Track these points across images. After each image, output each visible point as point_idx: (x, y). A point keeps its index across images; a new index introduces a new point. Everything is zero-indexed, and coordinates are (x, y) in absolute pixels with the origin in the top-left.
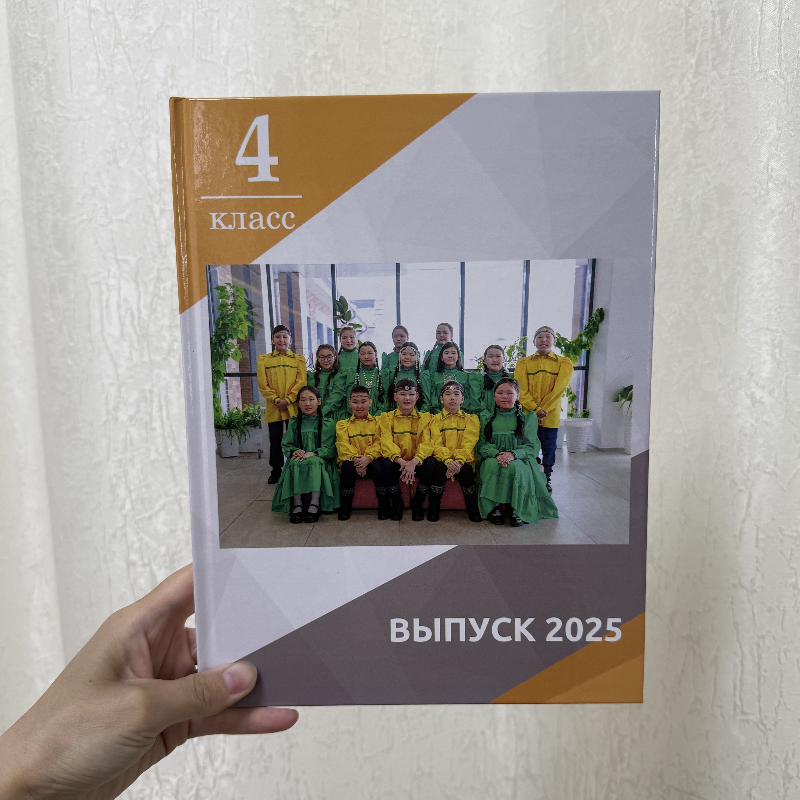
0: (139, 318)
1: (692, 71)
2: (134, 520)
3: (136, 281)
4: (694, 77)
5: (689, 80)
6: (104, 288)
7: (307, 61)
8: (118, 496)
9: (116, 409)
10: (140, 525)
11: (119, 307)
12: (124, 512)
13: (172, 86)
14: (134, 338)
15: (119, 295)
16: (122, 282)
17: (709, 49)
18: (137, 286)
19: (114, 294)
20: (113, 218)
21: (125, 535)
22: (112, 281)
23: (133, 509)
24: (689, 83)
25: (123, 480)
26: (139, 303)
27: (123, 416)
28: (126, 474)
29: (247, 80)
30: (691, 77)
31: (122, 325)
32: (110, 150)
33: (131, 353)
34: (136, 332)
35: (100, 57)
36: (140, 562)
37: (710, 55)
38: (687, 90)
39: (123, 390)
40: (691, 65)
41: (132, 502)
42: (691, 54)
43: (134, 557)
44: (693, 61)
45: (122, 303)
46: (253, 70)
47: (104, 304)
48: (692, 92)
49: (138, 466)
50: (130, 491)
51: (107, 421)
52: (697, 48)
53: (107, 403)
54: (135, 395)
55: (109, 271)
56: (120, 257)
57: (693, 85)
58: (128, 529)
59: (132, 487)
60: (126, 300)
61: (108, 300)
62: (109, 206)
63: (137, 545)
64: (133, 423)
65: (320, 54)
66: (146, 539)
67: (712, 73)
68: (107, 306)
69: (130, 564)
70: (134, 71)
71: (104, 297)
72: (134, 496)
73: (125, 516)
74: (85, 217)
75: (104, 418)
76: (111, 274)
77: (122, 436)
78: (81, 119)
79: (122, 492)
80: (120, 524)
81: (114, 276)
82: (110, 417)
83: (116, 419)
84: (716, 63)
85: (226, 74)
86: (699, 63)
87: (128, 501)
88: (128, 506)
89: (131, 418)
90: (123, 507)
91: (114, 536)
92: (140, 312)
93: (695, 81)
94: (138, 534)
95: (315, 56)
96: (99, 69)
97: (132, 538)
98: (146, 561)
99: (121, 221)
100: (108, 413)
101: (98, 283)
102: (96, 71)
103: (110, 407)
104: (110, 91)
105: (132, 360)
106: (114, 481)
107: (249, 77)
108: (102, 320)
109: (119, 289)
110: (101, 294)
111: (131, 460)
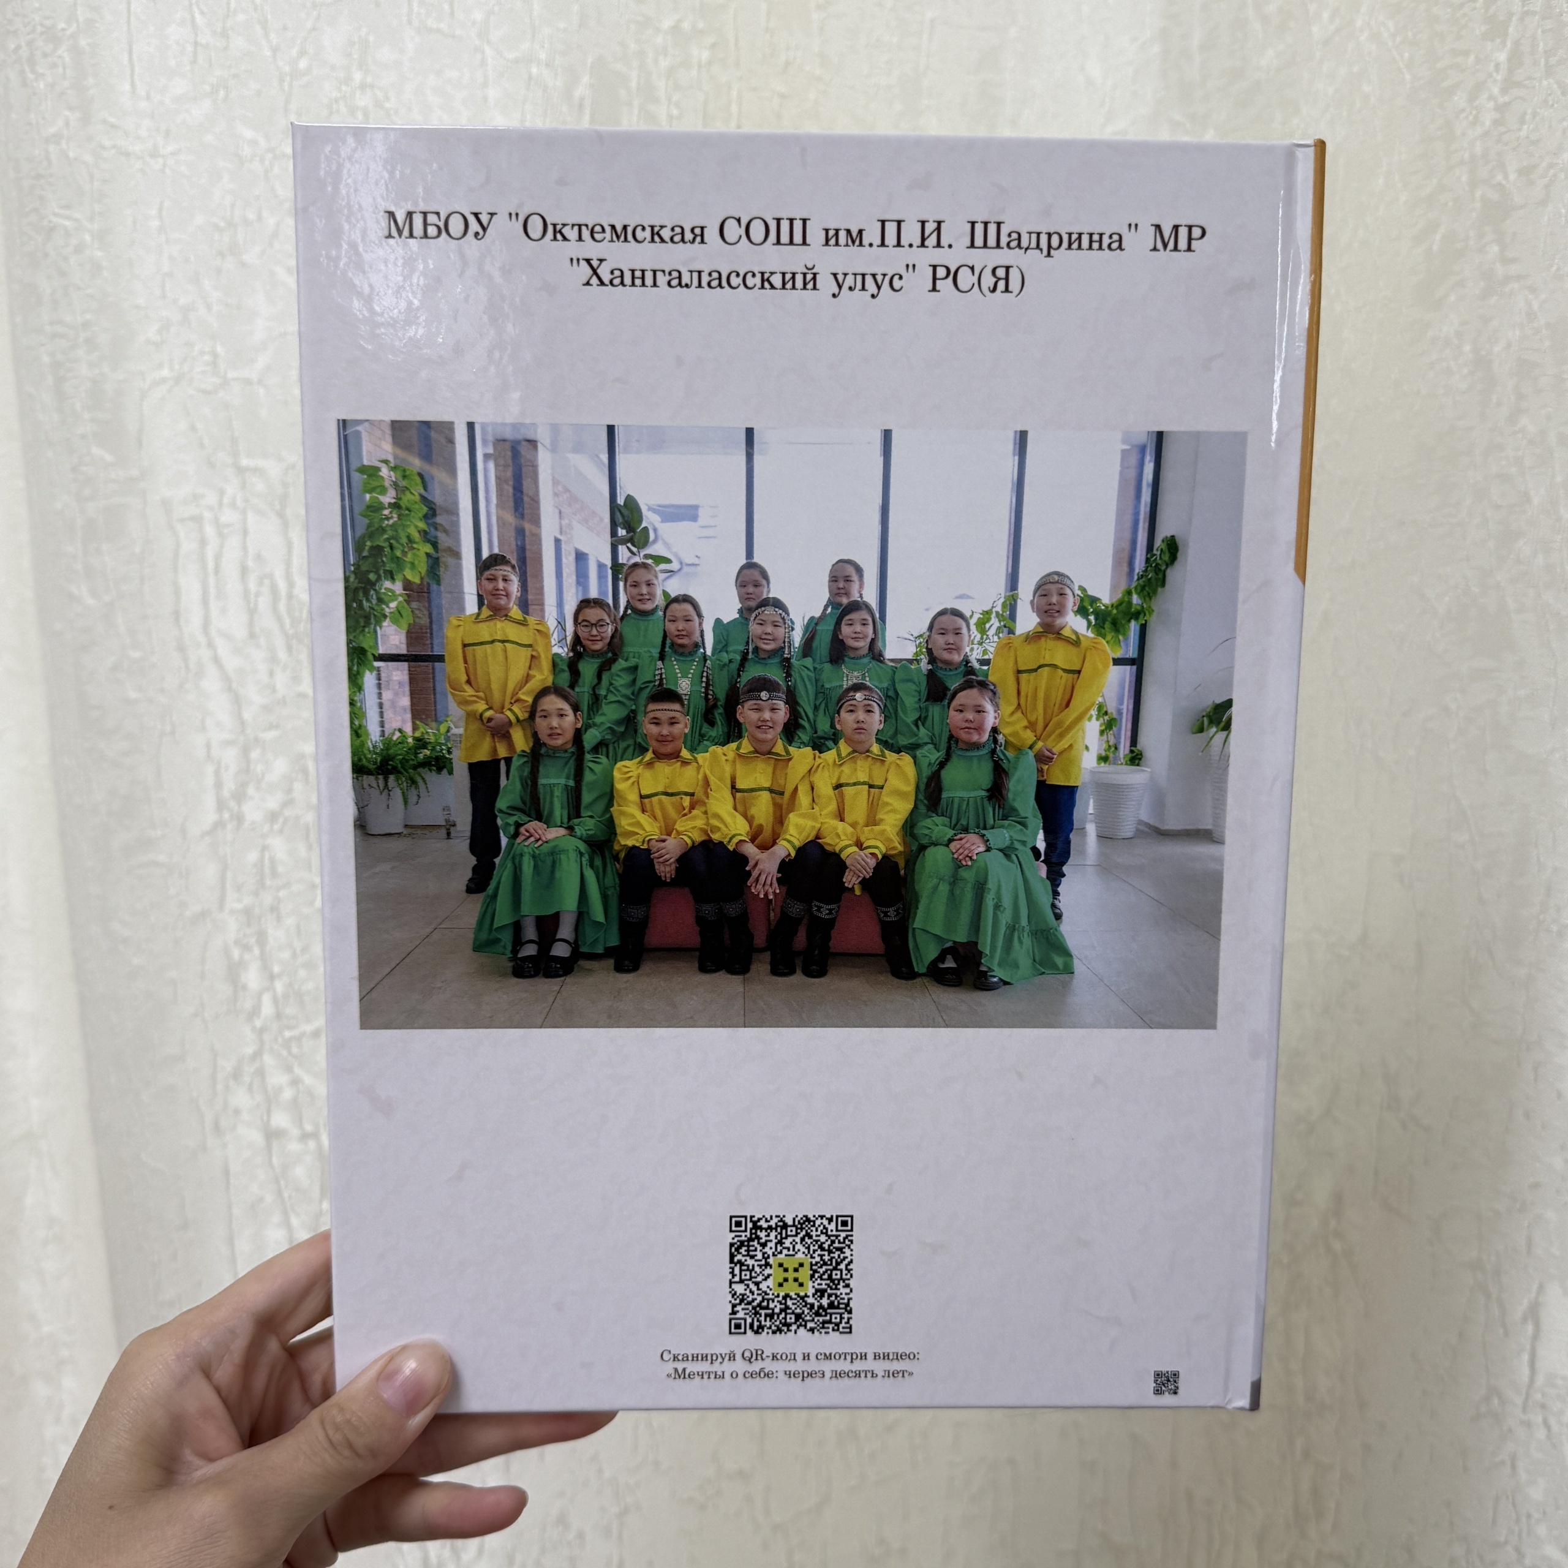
0: (290, 596)
1: (1499, 77)
2: (280, 1040)
3: (281, 515)
4: (1504, 91)
5: (1491, 98)
6: (210, 530)
7: (659, 40)
8: (244, 987)
9: (240, 796)
10: (295, 1050)
11: (244, 571)
12: (258, 1023)
13: (363, 87)
14: (279, 643)
15: (245, 548)
16: (251, 517)
17: (1540, 30)
18: (285, 525)
19: (233, 542)
20: (231, 375)
21: (261, 1073)
22: (228, 516)
23: (278, 1016)
24: (1491, 104)
25: (256, 951)
26: (288, 564)
27: (253, 812)
28: (262, 938)
29: (530, 78)
30: (1496, 90)
31: (252, 612)
32: (222, 224)
33: (271, 674)
34: (282, 626)
35: (198, 16)
36: (295, 1132)
37: (1541, 44)
38: (1488, 119)
39: (254, 755)
40: (1497, 65)
41: (275, 1000)
42: (1499, 41)
43: (280, 1120)
44: (1502, 57)
45: (250, 563)
46: (543, 56)
47: (211, 565)
48: (1496, 123)
49: (290, 921)
50: (272, 977)
51: (219, 825)
52: (1511, 29)
53: (219, 785)
54: (280, 766)
55: (222, 493)
56: (244, 462)
57: (1502, 108)
58: (268, 1060)
59: (276, 969)
60: (259, 557)
61: (218, 557)
62: (220, 349)
63: (288, 1094)
64: (276, 827)
65: (686, 25)
66: (308, 1080)
67: (1545, 83)
68: (217, 571)
69: (272, 1135)
70: (275, 50)
71: (210, 553)
72: (279, 986)
73: (261, 1031)
74: (165, 372)
75: (210, 817)
76: (226, 501)
77: (252, 857)
78: (154, 154)
79: (252, 978)
80: (250, 1050)
81: (233, 505)
82: (226, 815)
83: (239, 818)
84: (1553, 60)
85: (483, 62)
86: (1515, 58)
87: (266, 999)
88: (267, 1008)
89: (273, 817)
90: (255, 1011)
91: (236, 1075)
92: (291, 584)
93: (1506, 99)
94: (289, 1069)
95: (676, 29)
96: (196, 44)
97: (277, 1079)
98: (309, 1128)
99: (248, 382)
100: (221, 805)
101: (198, 519)
102: (190, 48)
103: (226, 793)
104: (222, 93)
105: (274, 690)
106: (236, 953)
107: (534, 70)
108: (205, 602)
109: (245, 533)
110: (203, 542)
111: (274, 909)
